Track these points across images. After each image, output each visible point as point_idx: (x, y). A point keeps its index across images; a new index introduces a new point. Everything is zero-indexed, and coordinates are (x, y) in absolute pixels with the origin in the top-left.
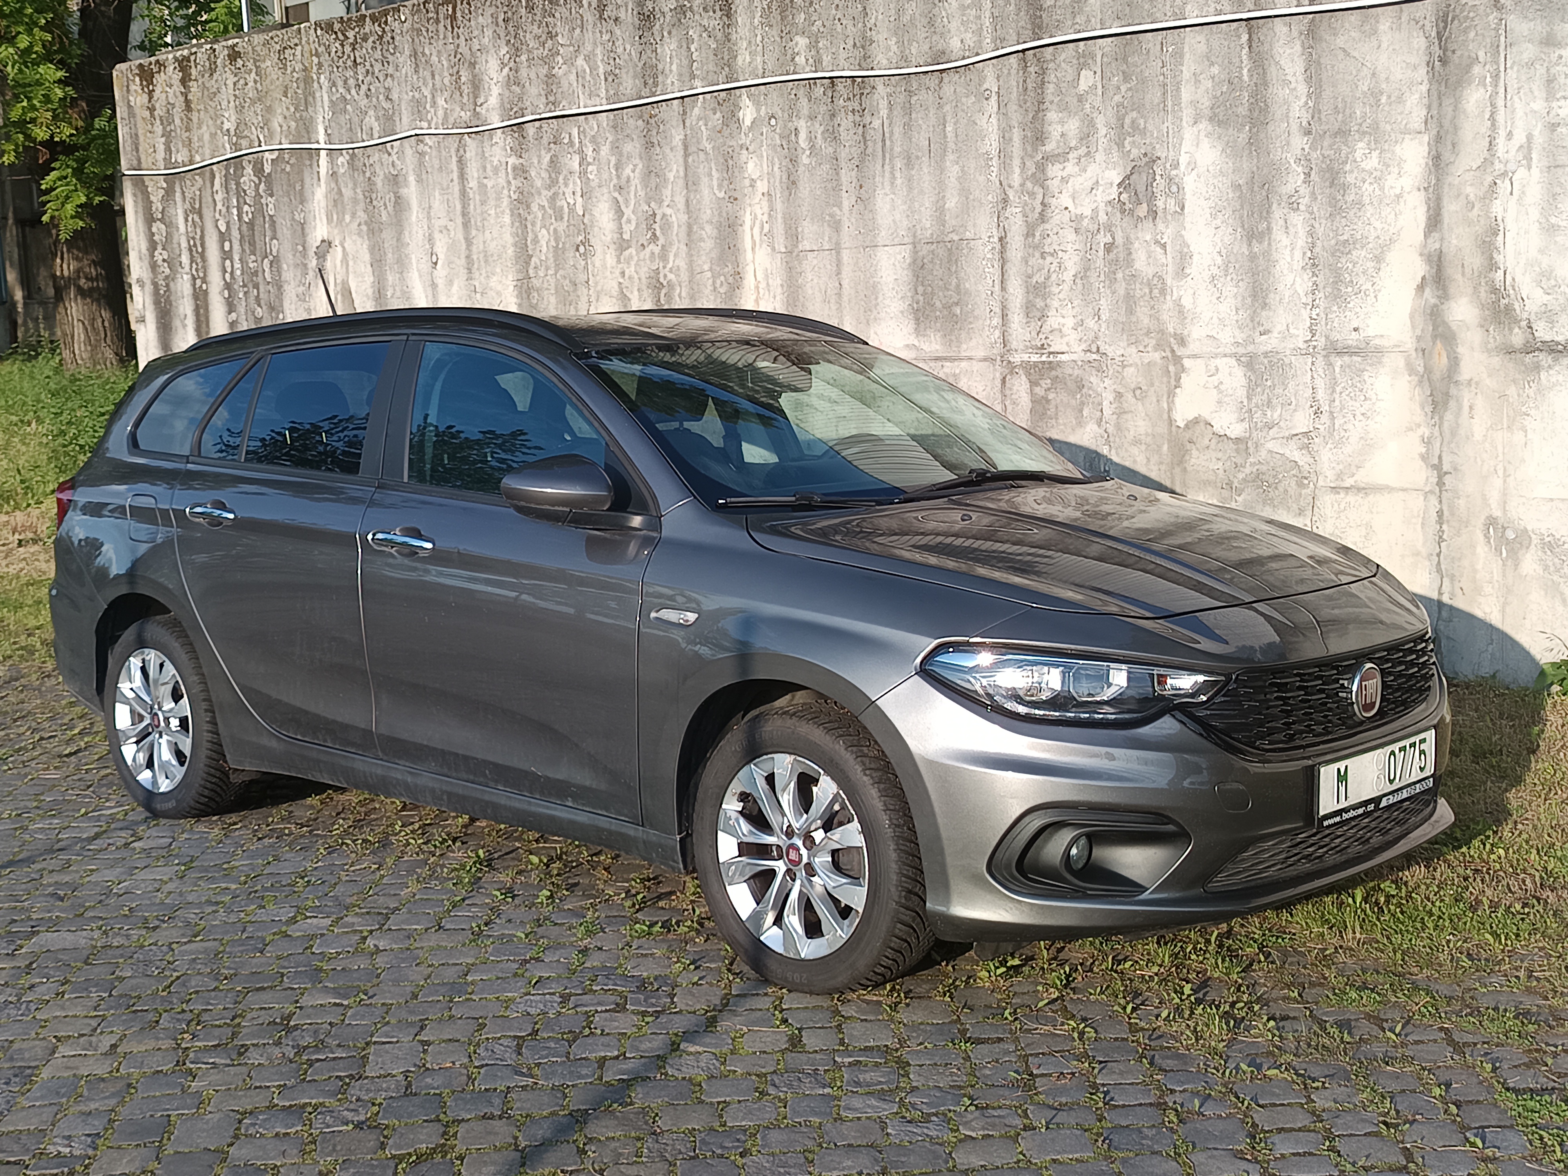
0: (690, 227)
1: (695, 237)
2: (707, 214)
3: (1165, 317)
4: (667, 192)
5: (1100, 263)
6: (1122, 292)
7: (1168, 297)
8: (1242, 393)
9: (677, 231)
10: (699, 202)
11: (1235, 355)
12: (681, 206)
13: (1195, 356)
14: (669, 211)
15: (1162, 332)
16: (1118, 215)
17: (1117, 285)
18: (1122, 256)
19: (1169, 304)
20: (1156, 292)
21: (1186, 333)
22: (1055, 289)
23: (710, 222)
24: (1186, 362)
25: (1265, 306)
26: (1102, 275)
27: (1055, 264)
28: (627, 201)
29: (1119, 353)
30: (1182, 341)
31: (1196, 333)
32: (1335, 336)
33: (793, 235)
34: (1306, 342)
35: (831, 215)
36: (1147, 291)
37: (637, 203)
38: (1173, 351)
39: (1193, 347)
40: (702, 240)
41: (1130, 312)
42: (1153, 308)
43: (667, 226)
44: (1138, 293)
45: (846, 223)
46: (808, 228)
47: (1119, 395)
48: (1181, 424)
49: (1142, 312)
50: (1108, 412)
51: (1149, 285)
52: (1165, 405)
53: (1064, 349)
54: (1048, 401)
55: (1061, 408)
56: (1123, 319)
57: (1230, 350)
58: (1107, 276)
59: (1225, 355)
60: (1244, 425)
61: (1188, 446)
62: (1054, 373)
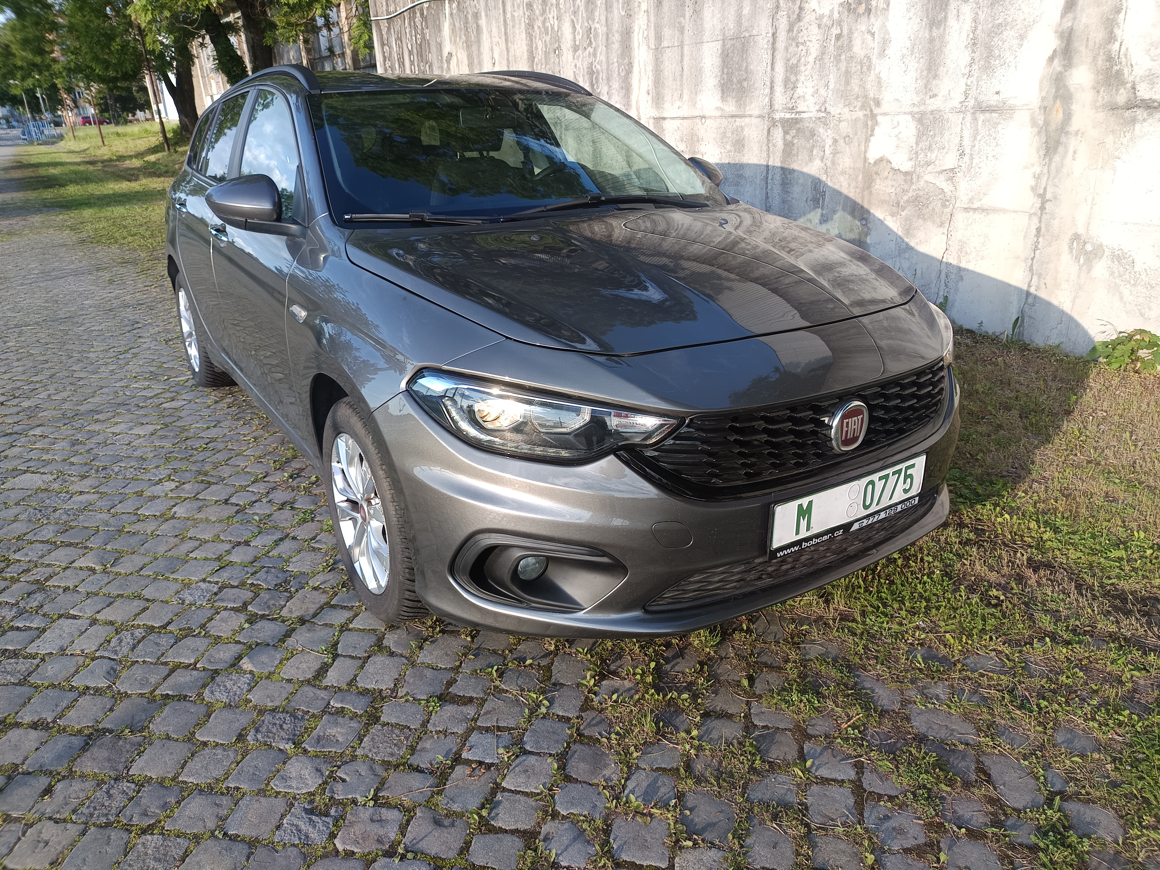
0: (607, 35)
1: (610, 42)
2: (616, 27)
3: (869, 86)
4: (597, 14)
5: (831, 48)
6: (843, 69)
7: (872, 72)
8: (913, 140)
9: (602, 39)
10: (612, 19)
11: (911, 113)
12: (603, 22)
13: (885, 114)
14: (597, 26)
15: (866, 97)
16: (846, 13)
17: (841, 64)
18: (845, 43)
19: (873, 76)
20: (865, 68)
21: (881, 97)
22: (802, 68)
23: (617, 31)
24: (879, 118)
25: (935, 76)
26: (832, 58)
27: (804, 50)
28: (578, 20)
29: (838, 112)
30: (878, 104)
31: (887, 97)
32: (982, 98)
33: (659, 38)
34: (961, 103)
35: (680, 23)
36: (859, 67)
37: (583, 22)
38: (871, 111)
39: (885, 107)
40: (613, 43)
41: (847, 83)
42: (861, 80)
43: (596, 36)
44: (853, 70)
45: (687, 28)
46: (667, 32)
47: (835, 141)
48: (872, 161)
49: (855, 83)
50: (828, 152)
51: (861, 63)
52: (863, 148)
53: (805, 109)
54: (793, 145)
55: (800, 149)
56: (842, 88)
57: (908, 109)
58: (835, 58)
59: (905, 113)
60: (912, 163)
61: (875, 176)
62: (798, 126)
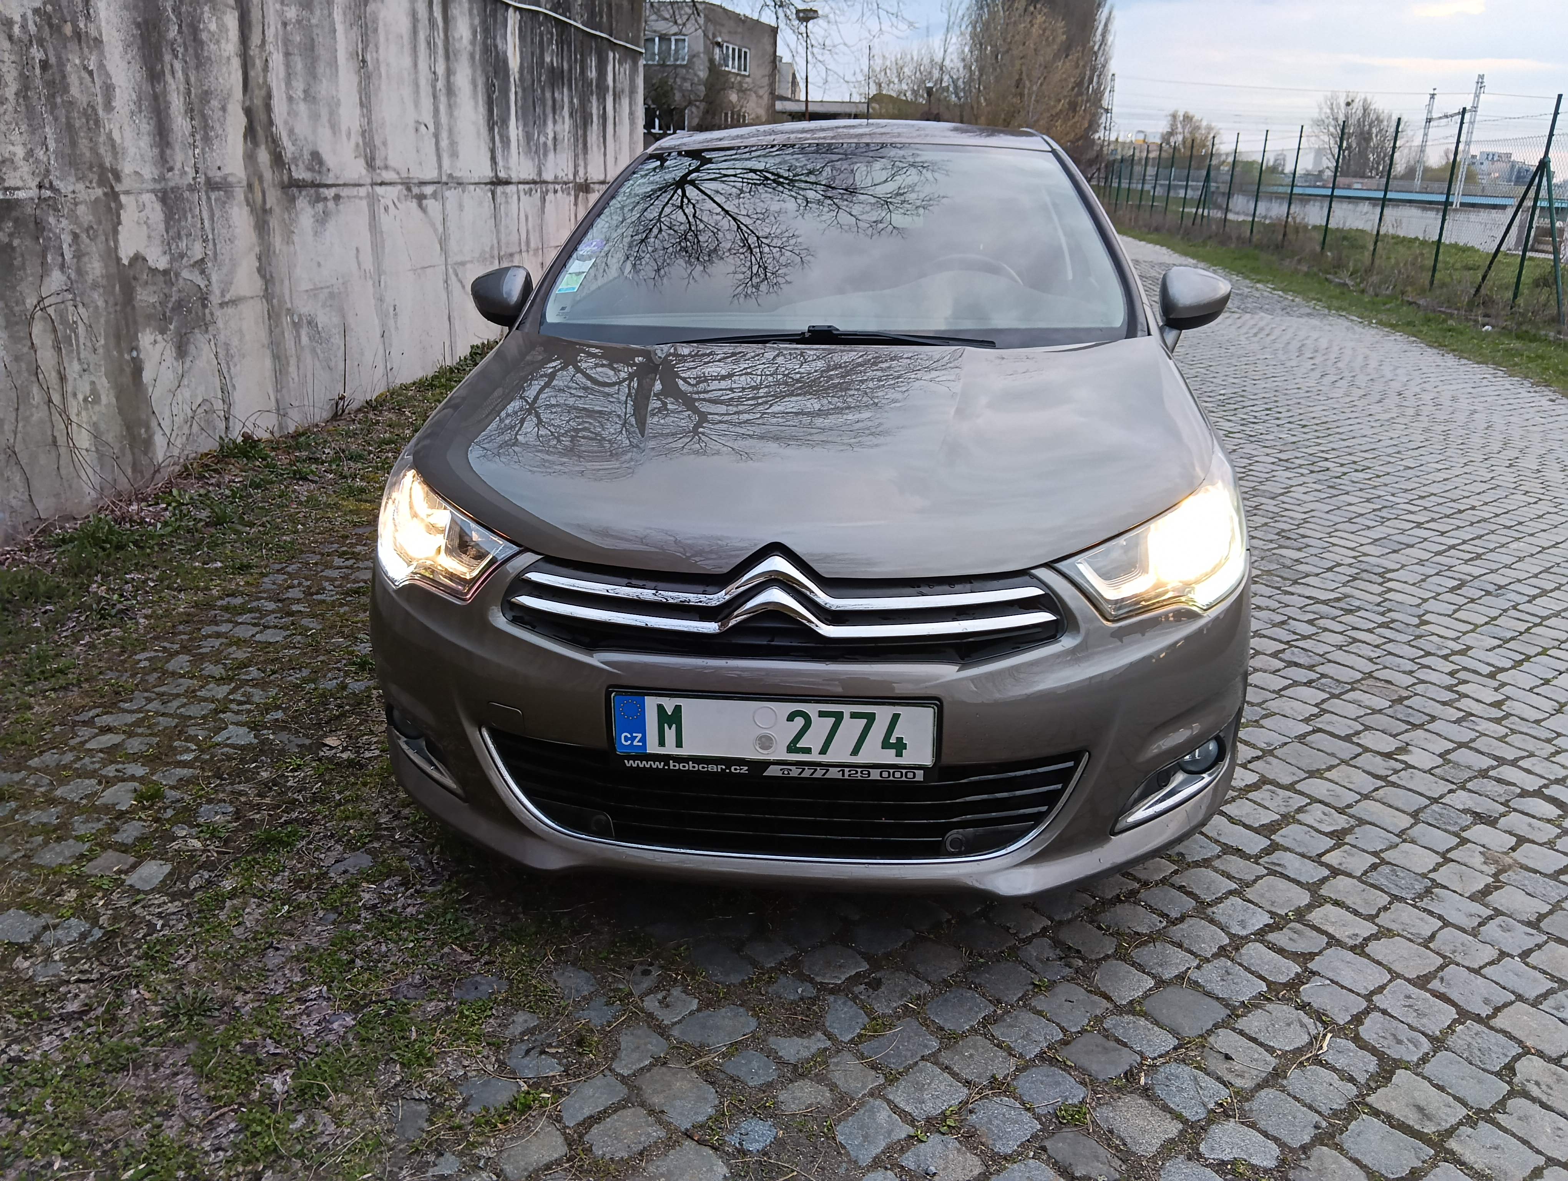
3: (100, 150)
5: (38, 82)
6: (62, 120)
8: (162, 226)
11: (154, 191)
13: (127, 193)
15: (101, 166)
17: (57, 112)
18: (58, 78)
19: (101, 136)
21: (119, 168)
24: (123, 198)
26: (43, 98)
29: (70, 189)
30: (118, 177)
31: (127, 168)
36: (84, 120)
38: (112, 188)
39: (127, 183)
41: (74, 144)
42: (91, 140)
44: (77, 124)
47: (76, 236)
48: (125, 262)
49: (83, 143)
50: (68, 256)
51: (85, 113)
52: (112, 244)
53: (20, 184)
54: (13, 249)
55: (27, 257)
56: (67, 151)
57: (151, 186)
58: (47, 99)
59: (148, 191)
60: (168, 257)
61: (134, 283)
62: (14, 214)
